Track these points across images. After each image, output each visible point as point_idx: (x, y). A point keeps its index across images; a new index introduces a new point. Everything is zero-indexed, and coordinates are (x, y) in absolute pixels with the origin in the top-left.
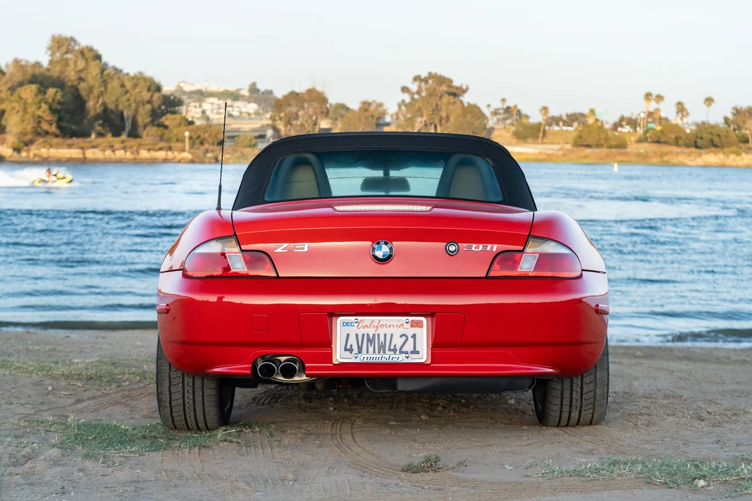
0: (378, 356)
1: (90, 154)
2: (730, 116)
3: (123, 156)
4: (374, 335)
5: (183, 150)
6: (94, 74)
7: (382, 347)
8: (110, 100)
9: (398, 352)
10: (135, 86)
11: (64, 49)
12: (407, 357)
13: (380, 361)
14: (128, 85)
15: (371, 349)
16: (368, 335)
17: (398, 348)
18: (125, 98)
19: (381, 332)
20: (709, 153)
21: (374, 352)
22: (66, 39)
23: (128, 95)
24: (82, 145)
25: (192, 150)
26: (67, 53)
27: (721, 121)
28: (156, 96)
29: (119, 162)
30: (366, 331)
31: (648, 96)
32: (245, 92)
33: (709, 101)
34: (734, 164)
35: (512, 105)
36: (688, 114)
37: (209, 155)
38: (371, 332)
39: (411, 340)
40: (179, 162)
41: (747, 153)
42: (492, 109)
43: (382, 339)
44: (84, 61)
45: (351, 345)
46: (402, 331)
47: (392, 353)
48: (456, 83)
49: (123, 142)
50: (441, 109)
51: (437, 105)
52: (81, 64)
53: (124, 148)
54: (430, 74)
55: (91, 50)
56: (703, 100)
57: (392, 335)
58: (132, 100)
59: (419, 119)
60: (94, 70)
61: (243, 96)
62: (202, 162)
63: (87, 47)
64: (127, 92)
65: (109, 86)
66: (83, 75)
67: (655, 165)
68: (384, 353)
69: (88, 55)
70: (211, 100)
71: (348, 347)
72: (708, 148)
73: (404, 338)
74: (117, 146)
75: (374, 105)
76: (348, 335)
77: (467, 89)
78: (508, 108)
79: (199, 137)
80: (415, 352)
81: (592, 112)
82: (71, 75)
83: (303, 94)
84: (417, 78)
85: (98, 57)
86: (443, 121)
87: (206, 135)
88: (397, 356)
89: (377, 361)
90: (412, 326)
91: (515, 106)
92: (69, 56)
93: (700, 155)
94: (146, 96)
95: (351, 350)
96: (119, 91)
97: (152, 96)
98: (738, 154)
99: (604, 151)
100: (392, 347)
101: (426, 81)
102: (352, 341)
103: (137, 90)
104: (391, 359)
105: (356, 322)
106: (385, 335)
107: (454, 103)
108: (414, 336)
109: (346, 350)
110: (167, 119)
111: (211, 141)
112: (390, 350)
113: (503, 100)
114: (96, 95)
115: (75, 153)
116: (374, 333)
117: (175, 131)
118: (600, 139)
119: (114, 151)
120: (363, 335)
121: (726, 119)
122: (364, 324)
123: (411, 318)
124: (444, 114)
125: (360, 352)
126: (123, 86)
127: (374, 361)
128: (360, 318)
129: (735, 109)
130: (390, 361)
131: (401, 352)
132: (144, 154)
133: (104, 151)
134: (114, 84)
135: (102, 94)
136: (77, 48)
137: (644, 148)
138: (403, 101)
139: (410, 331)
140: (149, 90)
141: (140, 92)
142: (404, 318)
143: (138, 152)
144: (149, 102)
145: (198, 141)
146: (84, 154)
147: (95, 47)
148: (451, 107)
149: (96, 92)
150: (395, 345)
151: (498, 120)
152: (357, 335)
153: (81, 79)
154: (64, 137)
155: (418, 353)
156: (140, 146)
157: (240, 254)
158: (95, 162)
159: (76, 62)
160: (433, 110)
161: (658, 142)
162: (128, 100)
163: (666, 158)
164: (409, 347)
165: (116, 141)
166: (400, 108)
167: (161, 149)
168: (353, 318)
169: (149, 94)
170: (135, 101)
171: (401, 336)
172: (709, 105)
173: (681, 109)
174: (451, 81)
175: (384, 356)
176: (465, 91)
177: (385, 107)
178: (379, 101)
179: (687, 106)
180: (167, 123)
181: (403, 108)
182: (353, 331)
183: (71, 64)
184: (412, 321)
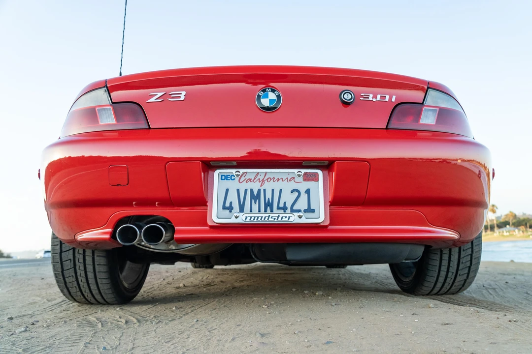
0: (264, 215)
4: (259, 190)
7: (269, 205)
9: (289, 211)
12: (300, 217)
13: (266, 221)
15: (255, 207)
16: (252, 190)
17: (289, 206)
19: (268, 186)
21: (259, 211)
30: (249, 186)
38: (256, 186)
39: (304, 197)
43: (269, 195)
45: (231, 203)
46: (293, 185)
47: (282, 211)
57: (281, 190)
68: (272, 211)
71: (227, 205)
73: (296, 194)
76: (227, 190)
80: (310, 210)
88: (288, 215)
89: (263, 222)
90: (305, 180)
95: (230, 208)
100: (281, 205)
102: (233, 198)
104: (280, 218)
105: (238, 175)
106: (273, 190)
108: (308, 192)
109: (224, 208)
112: (279, 208)
116: (260, 188)
120: (246, 190)
122: (247, 177)
123: (303, 171)
125: (242, 210)
127: (259, 221)
128: (242, 171)
130: (279, 221)
131: (293, 211)
139: (303, 186)
142: (296, 171)
150: (285, 203)
152: (238, 190)
155: (313, 211)
157: (110, 107)
164: (302, 204)
168: (233, 171)
171: (292, 192)
175: (271, 215)
182: (233, 185)
184: (305, 174)
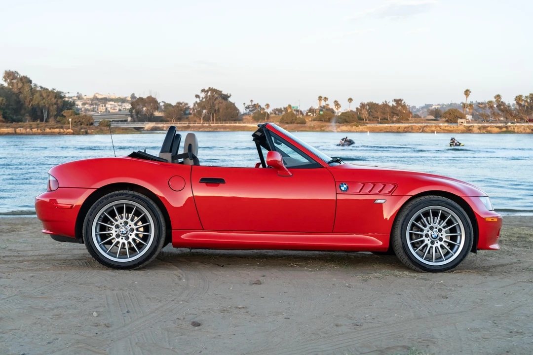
1: (18, 130)
2: (359, 107)
3: (36, 132)
5: (69, 128)
6: (27, 90)
8: (35, 102)
10: (48, 96)
11: (11, 78)
14: (44, 95)
18: (42, 102)
20: (343, 126)
22: (13, 72)
23: (44, 100)
24: (15, 126)
25: (73, 128)
26: (12, 79)
27: (355, 110)
28: (60, 101)
29: (34, 134)
31: (320, 98)
32: (129, 99)
33: (350, 100)
34: (355, 131)
35: (256, 103)
36: (340, 107)
37: (82, 130)
40: (67, 134)
41: (361, 125)
42: (246, 106)
44: (22, 84)
48: (224, 92)
49: (38, 124)
50: (215, 105)
51: (213, 103)
52: (20, 85)
53: (37, 128)
54: (210, 88)
55: (25, 78)
56: (347, 100)
58: (46, 102)
59: (204, 111)
60: (27, 89)
61: (128, 100)
62: (79, 134)
63: (24, 76)
64: (44, 98)
65: (35, 96)
66: (21, 91)
67: (317, 131)
69: (24, 80)
70: (111, 103)
72: (343, 123)
74: (33, 126)
75: (183, 104)
77: (230, 96)
78: (255, 105)
79: (80, 121)
81: (290, 106)
82: (15, 90)
83: (145, 99)
84: (203, 91)
85: (30, 82)
86: (217, 112)
87: (83, 120)
91: (258, 104)
92: (14, 81)
93: (339, 127)
94: (54, 101)
96: (40, 98)
97: (57, 101)
98: (357, 126)
99: (295, 125)
101: (207, 91)
103: (49, 98)
107: (222, 102)
110: (65, 112)
111: (86, 123)
113: (252, 101)
114: (28, 101)
115: (10, 130)
117: (67, 119)
118: (293, 120)
119: (31, 129)
121: (357, 109)
124: (217, 109)
126: (41, 95)
129: (362, 103)
132: (48, 130)
133: (26, 129)
134: (38, 95)
135: (32, 100)
136: (18, 77)
137: (313, 124)
138: (196, 102)
140: (55, 98)
141: (51, 99)
143: (44, 130)
144: (55, 104)
145: (79, 123)
146: (15, 131)
147: (28, 77)
148: (221, 105)
149: (28, 100)
151: (250, 110)
153: (20, 92)
154: (7, 122)
156: (46, 126)
158: (21, 134)
159: (17, 84)
160: (211, 106)
161: (321, 120)
162: (44, 103)
163: (323, 129)
165: (34, 124)
166: (195, 105)
167: (57, 128)
169: (55, 100)
170: (48, 103)
172: (350, 102)
173: (337, 104)
174: (221, 92)
176: (229, 97)
177: (189, 105)
178: (185, 102)
179: (339, 103)
180: (65, 114)
181: (196, 105)
183: (15, 85)
